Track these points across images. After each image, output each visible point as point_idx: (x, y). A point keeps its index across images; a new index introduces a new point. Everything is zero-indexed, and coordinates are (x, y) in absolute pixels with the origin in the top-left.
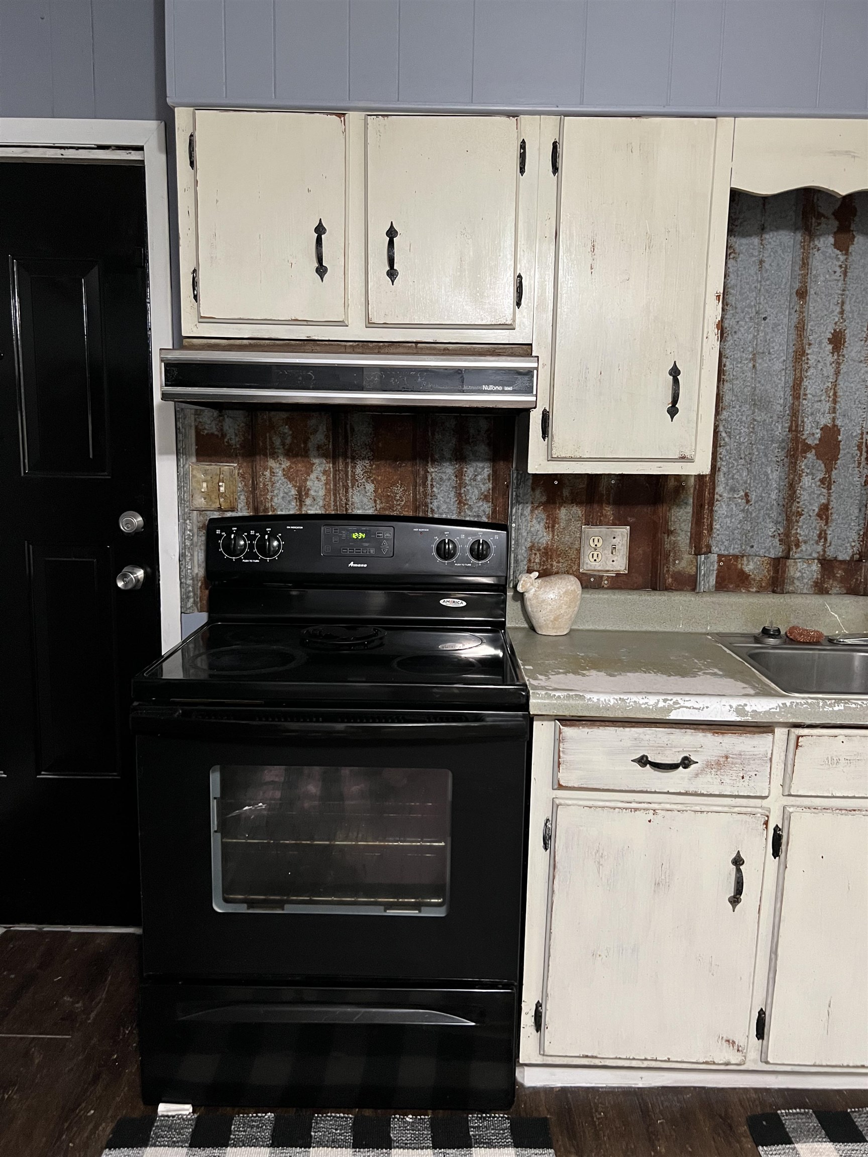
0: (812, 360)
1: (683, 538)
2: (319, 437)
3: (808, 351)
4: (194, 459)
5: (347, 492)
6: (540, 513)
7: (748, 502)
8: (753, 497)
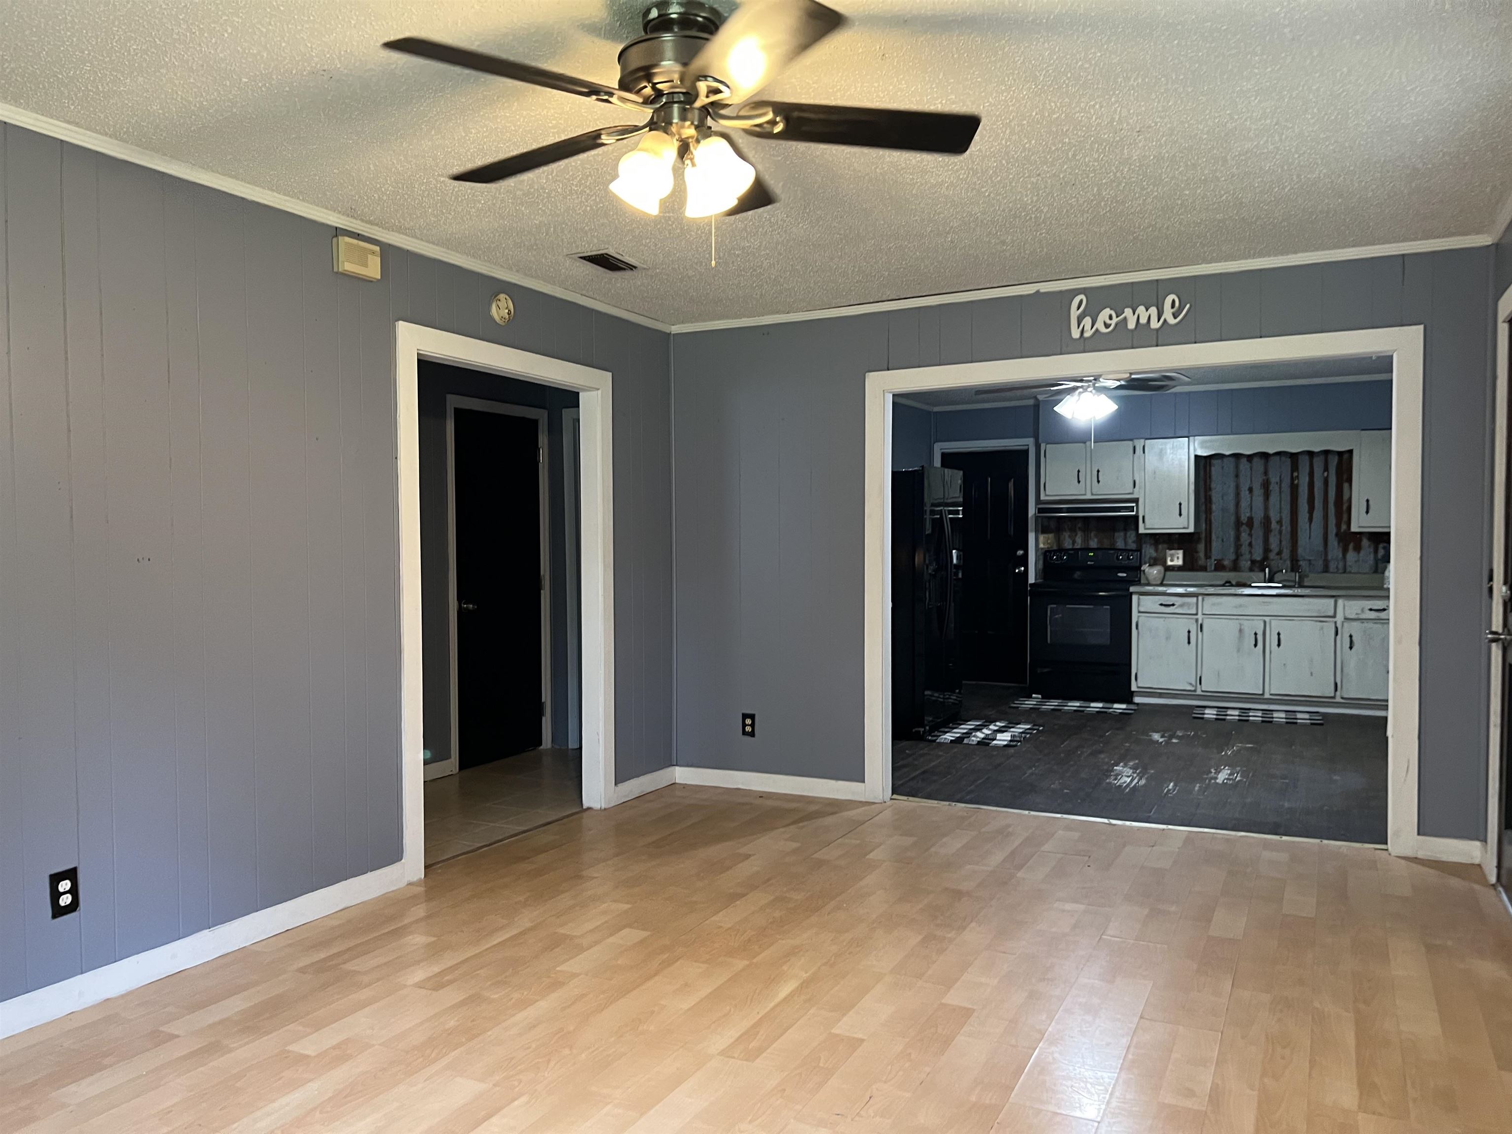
0: (1242, 496)
1: (1202, 555)
2: (1080, 525)
3: (1241, 493)
4: (1041, 534)
5: (1088, 541)
6: (1153, 547)
7: (1223, 542)
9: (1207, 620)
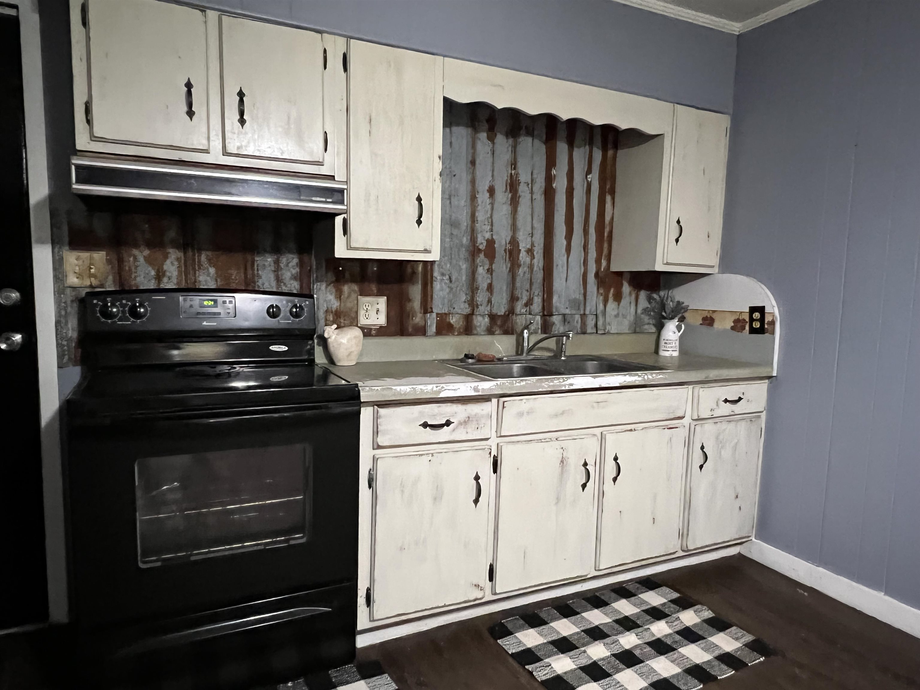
0: (480, 201)
1: (417, 304)
2: (172, 234)
3: (477, 196)
4: (67, 248)
5: (195, 273)
6: (331, 288)
7: (451, 281)
8: (453, 278)
9: (511, 447)
